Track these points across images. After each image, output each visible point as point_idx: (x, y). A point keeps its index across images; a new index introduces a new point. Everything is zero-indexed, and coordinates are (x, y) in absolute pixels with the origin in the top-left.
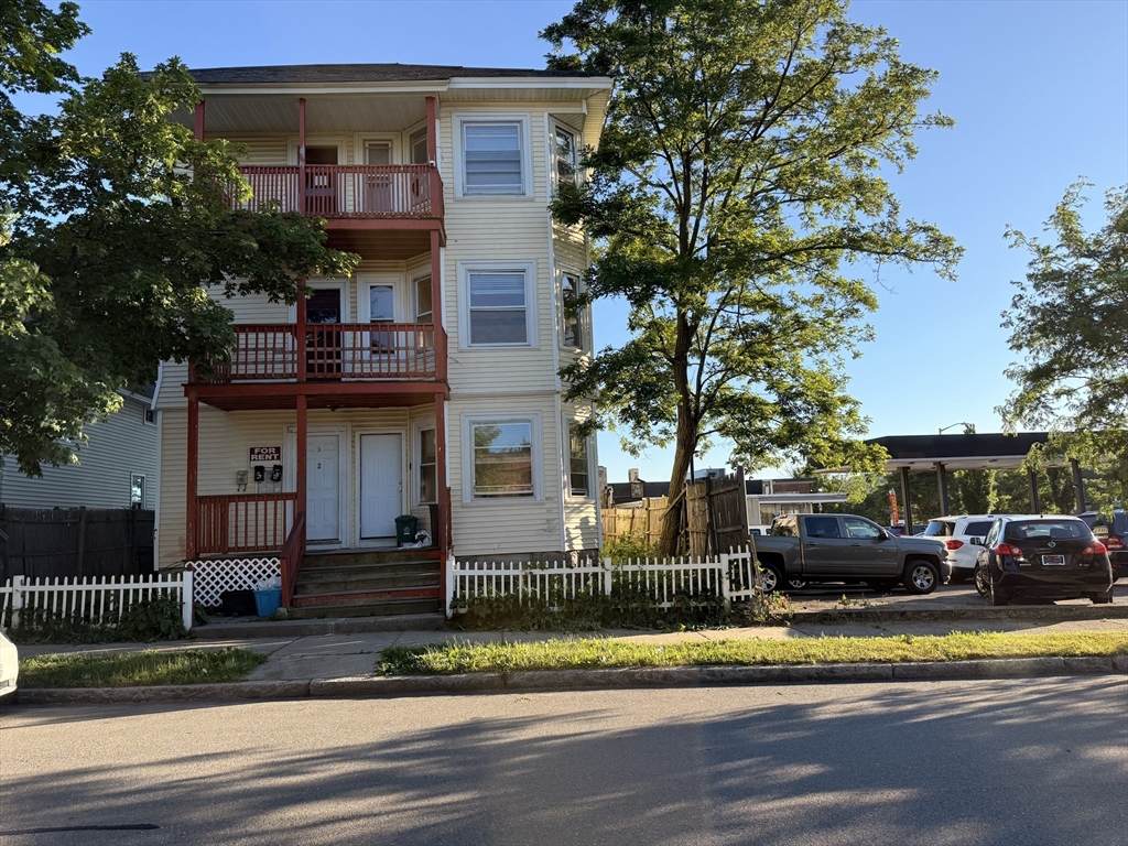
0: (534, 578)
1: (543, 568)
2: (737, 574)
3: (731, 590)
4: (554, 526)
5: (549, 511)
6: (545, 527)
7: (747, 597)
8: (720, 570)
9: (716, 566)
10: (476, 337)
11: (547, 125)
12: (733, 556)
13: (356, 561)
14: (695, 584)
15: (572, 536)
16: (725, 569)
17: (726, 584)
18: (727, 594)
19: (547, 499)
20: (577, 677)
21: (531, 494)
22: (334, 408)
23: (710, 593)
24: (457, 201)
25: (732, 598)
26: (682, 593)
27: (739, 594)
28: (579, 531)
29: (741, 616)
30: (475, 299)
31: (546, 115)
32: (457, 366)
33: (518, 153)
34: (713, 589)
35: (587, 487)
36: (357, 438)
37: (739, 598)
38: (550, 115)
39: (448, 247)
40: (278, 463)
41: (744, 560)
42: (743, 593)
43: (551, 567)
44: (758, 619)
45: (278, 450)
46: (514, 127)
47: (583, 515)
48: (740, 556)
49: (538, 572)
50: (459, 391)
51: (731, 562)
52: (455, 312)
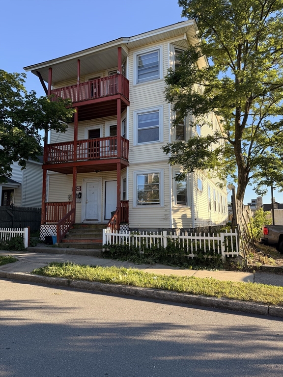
0: (135, 238)
1: (138, 234)
2: (230, 243)
3: (225, 251)
4: (167, 217)
5: (166, 211)
6: (164, 217)
7: (235, 256)
8: (220, 241)
9: (218, 238)
10: (140, 140)
11: (169, 48)
12: (227, 234)
13: (89, 227)
14: (207, 247)
15: (177, 222)
16: (222, 241)
17: (223, 248)
18: (223, 254)
19: (165, 205)
20: (97, 287)
21: (159, 204)
22: (97, 172)
23: (214, 252)
24: (134, 87)
25: (226, 255)
26: (200, 251)
27: (230, 253)
28: (181, 220)
29: (229, 265)
30: (140, 126)
31: (169, 44)
32: (132, 152)
33: (157, 63)
34: (216, 250)
35: (187, 201)
36: (104, 183)
37: (230, 256)
38: (171, 43)
39: (130, 106)
40: (80, 192)
41: (234, 237)
42: (233, 253)
43: (142, 234)
44: (240, 267)
45: (80, 187)
46: (156, 53)
47: (184, 213)
48: (231, 234)
49: (136, 236)
50: (132, 162)
51: (225, 237)
52: (131, 131)
